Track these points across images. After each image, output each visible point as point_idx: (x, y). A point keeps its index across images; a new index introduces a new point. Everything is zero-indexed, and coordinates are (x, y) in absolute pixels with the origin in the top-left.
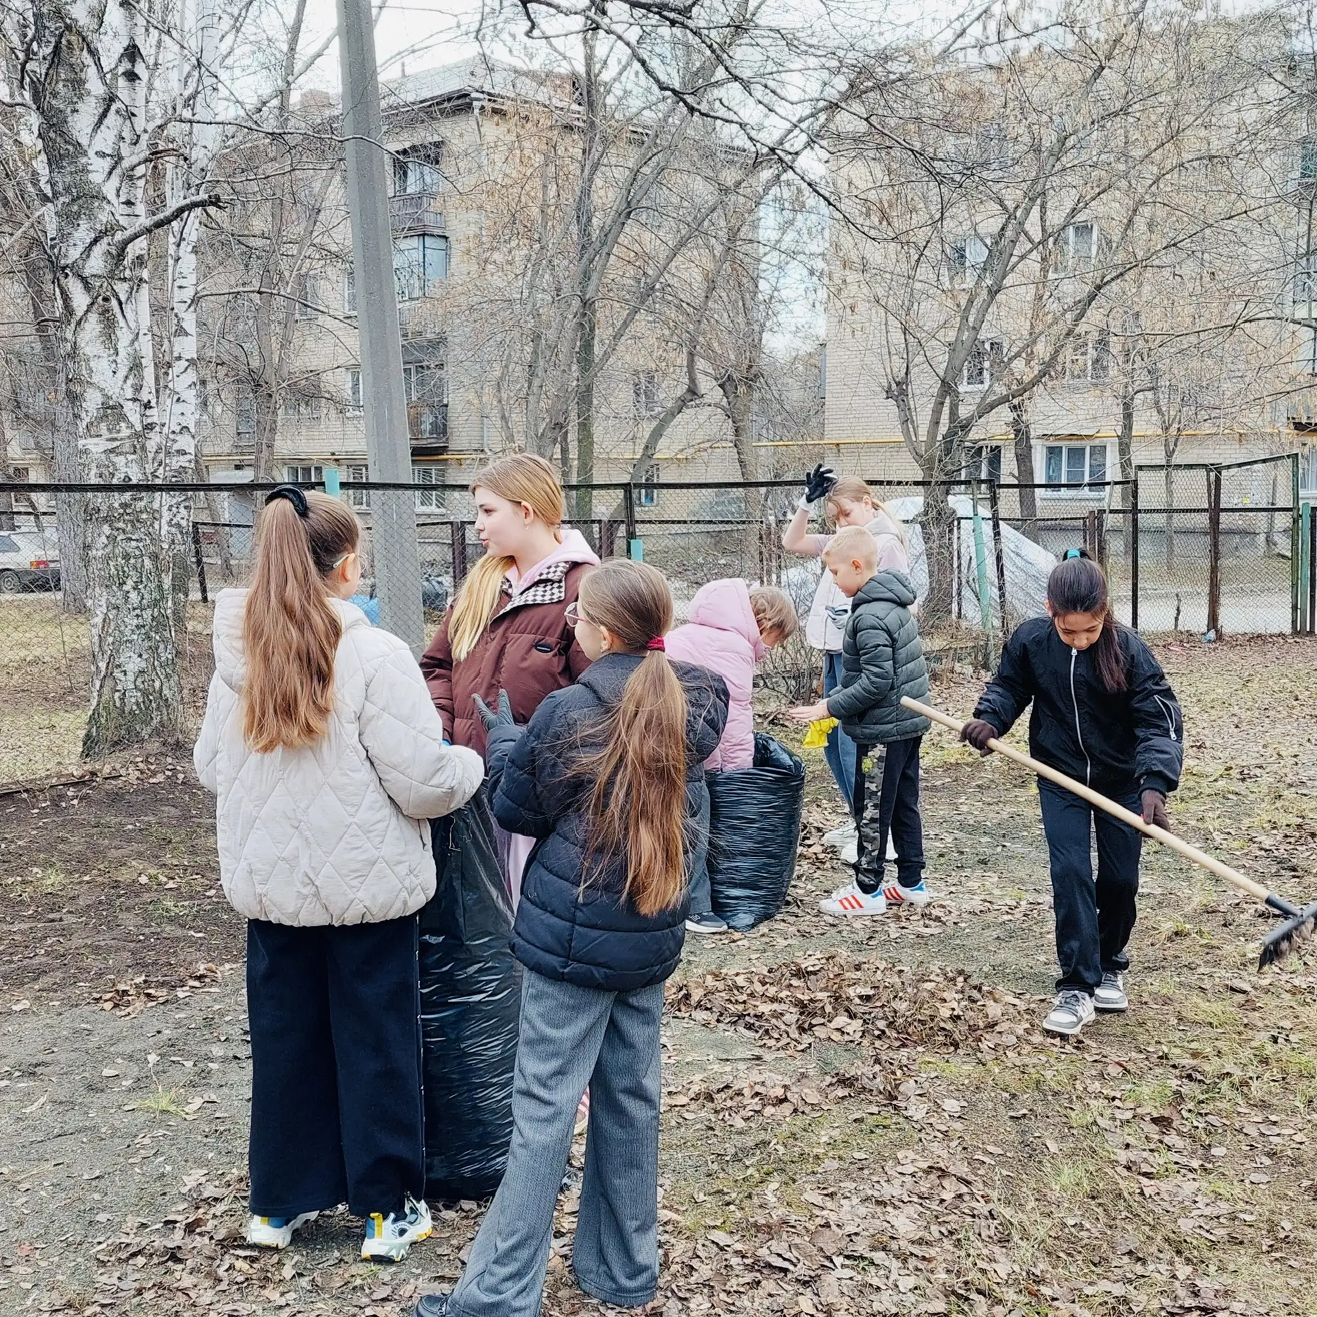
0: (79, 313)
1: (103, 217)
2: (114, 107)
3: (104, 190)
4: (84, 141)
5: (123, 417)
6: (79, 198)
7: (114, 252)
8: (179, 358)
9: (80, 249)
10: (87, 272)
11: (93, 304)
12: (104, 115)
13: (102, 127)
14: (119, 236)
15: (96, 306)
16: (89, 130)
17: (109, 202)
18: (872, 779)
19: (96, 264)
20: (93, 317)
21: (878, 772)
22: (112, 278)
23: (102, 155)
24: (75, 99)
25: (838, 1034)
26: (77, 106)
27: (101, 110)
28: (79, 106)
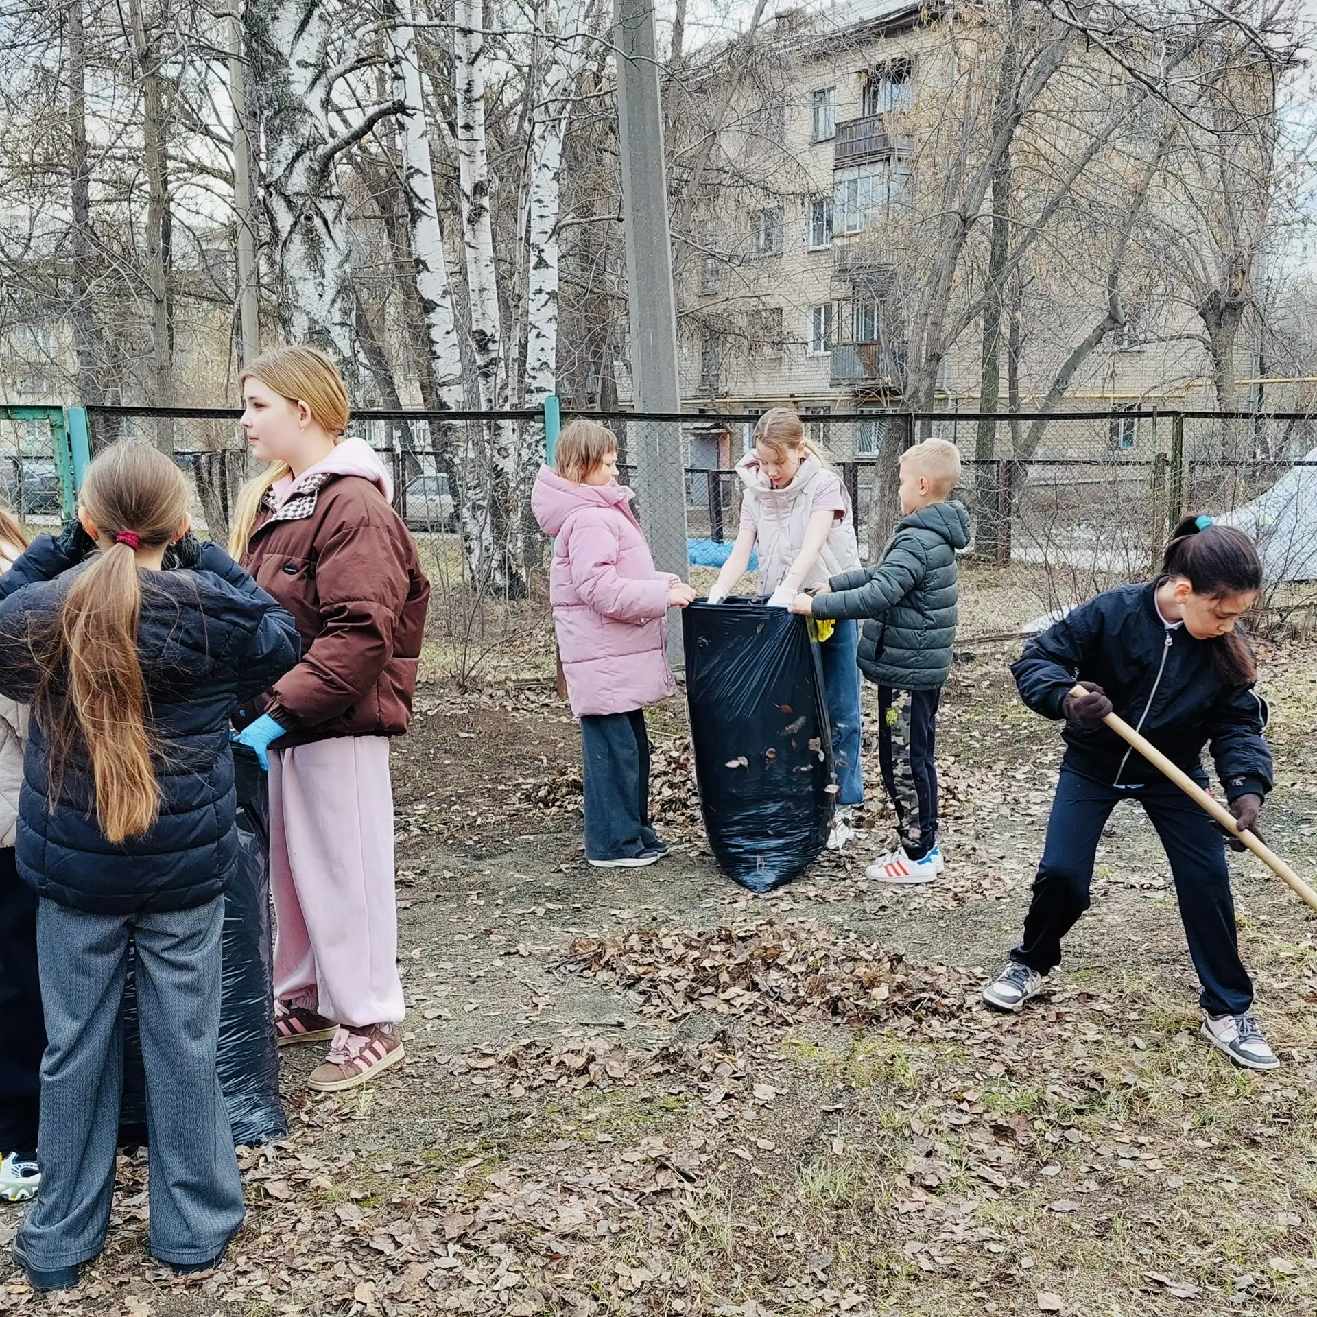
0: (284, 234)
1: (305, 131)
2: (317, 12)
3: (307, 102)
4: (285, 50)
5: (330, 343)
6: (280, 111)
7: (317, 168)
8: (540, 291)
9: (284, 165)
10: (290, 190)
11: (295, 223)
12: (304, 23)
13: (304, 35)
14: (321, 150)
15: (299, 226)
16: (291, 38)
17: (311, 115)
18: (898, 732)
19: (299, 181)
20: (297, 238)
21: (904, 725)
22: (317, 196)
23: (303, 64)
24: (275, 6)
25: (726, 1006)
26: (278, 13)
27: (302, 17)
28: (280, 12)
